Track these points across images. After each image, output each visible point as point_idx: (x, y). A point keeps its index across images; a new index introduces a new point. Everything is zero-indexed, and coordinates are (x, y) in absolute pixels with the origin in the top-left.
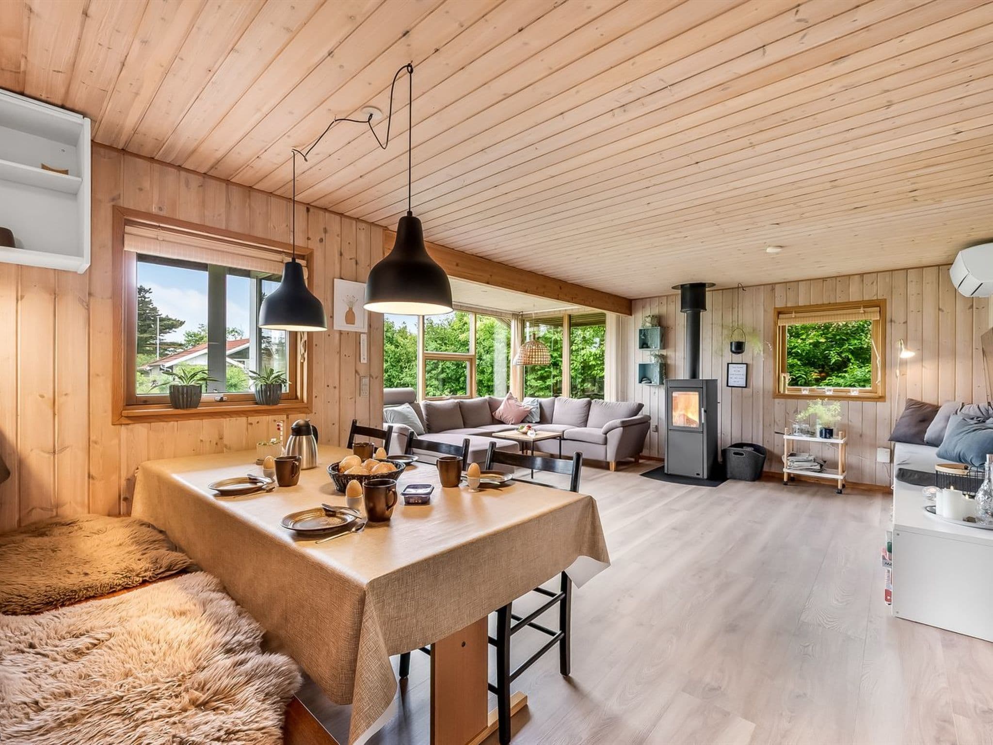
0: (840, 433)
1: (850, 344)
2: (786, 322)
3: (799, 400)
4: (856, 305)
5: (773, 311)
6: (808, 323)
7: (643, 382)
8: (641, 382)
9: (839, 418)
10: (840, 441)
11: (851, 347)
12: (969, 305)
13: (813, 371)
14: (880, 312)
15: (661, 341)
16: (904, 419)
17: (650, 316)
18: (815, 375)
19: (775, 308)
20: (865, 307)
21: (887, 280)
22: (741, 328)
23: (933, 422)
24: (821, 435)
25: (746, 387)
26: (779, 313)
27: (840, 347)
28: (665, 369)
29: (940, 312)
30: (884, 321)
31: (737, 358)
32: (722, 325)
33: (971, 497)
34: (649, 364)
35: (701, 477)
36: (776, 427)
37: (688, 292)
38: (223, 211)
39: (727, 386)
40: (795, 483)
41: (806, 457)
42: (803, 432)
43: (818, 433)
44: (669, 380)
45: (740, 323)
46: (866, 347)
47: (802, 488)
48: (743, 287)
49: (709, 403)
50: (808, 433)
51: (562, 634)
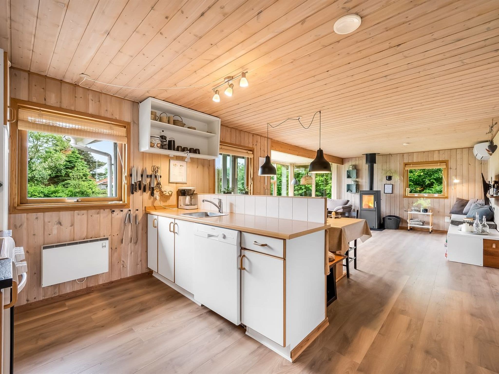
0: (430, 210)
1: (434, 176)
2: (408, 168)
3: (414, 199)
4: (436, 162)
5: (403, 164)
6: (416, 168)
7: (349, 192)
8: (347, 191)
9: (430, 205)
10: (430, 214)
11: (435, 177)
12: (480, 163)
13: (418, 187)
14: (446, 165)
15: (356, 175)
16: (455, 206)
17: (351, 165)
18: (418, 189)
19: (404, 163)
20: (440, 163)
21: (449, 153)
22: (390, 170)
23: (466, 207)
24: (423, 212)
25: (392, 193)
26: (406, 164)
27: (430, 177)
28: (358, 186)
29: (470, 165)
30: (448, 168)
31: (388, 182)
32: (382, 170)
33: (472, 226)
34: (351, 185)
35: (375, 228)
36: (404, 209)
37: (369, 157)
38: (235, 138)
39: (384, 193)
40: (412, 229)
41: (417, 220)
42: (415, 210)
43: (422, 211)
44: (360, 191)
45: (390, 168)
46: (441, 177)
47: (416, 232)
48: (391, 154)
49: (378, 200)
50: (417, 211)
51: (355, 258)
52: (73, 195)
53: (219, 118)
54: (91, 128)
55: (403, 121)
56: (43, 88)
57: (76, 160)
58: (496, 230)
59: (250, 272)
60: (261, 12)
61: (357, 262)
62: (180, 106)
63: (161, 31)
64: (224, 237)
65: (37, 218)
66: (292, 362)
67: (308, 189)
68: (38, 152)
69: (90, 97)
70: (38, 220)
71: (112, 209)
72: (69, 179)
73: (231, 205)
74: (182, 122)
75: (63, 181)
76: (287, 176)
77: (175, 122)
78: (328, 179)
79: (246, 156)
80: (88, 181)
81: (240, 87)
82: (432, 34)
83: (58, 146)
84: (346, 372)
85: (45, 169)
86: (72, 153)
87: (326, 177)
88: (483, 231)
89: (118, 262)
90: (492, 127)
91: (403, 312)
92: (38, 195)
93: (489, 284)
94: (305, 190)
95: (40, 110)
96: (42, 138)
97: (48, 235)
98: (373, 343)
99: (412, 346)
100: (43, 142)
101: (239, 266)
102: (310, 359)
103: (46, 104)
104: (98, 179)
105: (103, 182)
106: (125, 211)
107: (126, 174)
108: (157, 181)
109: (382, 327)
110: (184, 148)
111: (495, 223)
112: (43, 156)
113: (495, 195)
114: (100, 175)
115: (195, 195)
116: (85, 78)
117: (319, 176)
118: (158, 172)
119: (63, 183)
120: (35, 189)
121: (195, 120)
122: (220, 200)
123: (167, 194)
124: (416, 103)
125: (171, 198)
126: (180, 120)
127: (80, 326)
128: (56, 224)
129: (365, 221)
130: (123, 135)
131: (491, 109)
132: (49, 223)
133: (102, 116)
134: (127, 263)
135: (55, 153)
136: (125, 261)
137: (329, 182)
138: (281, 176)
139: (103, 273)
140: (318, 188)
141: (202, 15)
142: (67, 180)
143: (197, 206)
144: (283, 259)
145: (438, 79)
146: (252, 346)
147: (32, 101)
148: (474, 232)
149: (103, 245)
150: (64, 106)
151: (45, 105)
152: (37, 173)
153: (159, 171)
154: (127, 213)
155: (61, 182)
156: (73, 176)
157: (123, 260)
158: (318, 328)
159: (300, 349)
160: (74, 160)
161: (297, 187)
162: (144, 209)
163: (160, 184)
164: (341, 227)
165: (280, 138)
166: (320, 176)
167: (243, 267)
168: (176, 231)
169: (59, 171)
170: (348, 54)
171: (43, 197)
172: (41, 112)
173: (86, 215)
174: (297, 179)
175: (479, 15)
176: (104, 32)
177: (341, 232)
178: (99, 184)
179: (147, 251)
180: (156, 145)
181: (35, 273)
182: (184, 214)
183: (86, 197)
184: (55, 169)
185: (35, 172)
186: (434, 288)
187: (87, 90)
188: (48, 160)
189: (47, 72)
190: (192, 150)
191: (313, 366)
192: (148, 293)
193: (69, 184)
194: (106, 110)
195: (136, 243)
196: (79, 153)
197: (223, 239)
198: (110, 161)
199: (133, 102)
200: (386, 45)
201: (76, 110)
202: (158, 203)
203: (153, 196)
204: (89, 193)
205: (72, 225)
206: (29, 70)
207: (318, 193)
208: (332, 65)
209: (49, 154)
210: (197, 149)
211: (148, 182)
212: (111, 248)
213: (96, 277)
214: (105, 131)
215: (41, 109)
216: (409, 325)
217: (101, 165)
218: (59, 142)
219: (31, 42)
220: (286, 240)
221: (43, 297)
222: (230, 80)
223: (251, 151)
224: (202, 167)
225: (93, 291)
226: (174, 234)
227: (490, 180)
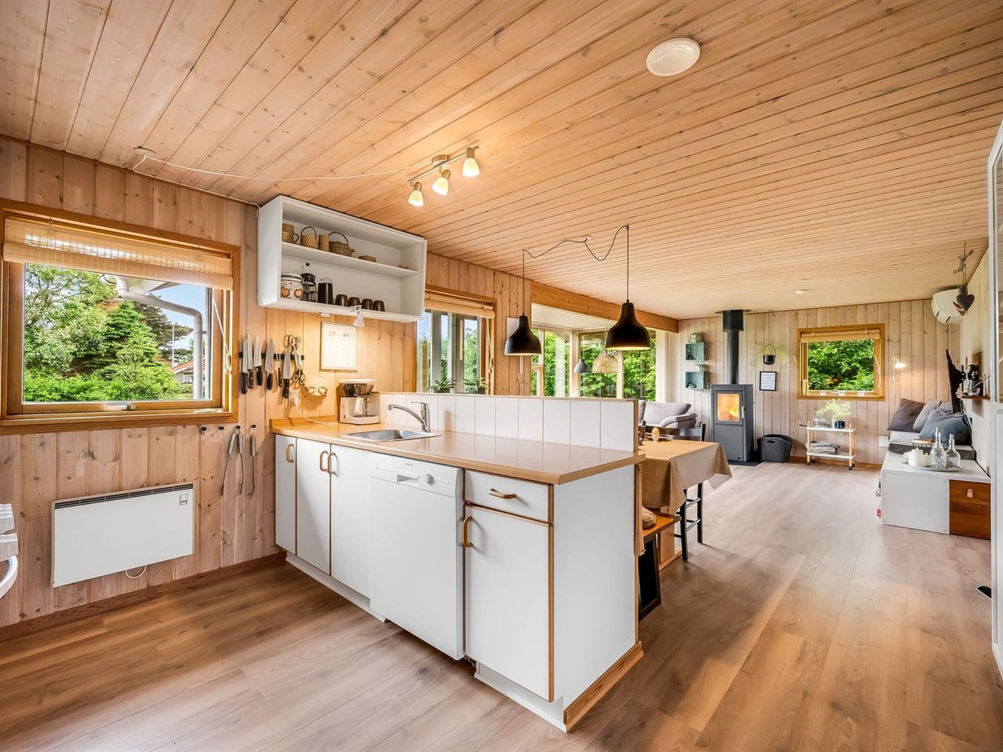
0: (850, 424)
1: (858, 356)
2: (807, 340)
3: (818, 401)
4: (861, 328)
5: (796, 331)
6: (823, 340)
7: (689, 387)
8: (687, 386)
9: (849, 413)
10: (850, 431)
11: (860, 358)
12: (946, 329)
13: (827, 378)
14: (880, 333)
15: (705, 354)
16: (897, 414)
17: (695, 333)
18: (829, 381)
19: (798, 329)
20: (868, 329)
21: (885, 309)
22: (771, 344)
23: (919, 416)
24: (836, 427)
25: (775, 390)
26: (802, 332)
27: (850, 358)
28: (708, 376)
29: (925, 334)
30: (883, 340)
31: (768, 368)
32: (755, 343)
33: (929, 454)
34: (695, 373)
35: (741, 460)
36: (800, 421)
37: (729, 317)
38: (457, 279)
39: (760, 389)
40: (816, 462)
41: (824, 443)
42: (821, 424)
43: (833, 425)
44: (713, 385)
45: (771, 341)
46: (871, 358)
47: (822, 467)
48: (772, 312)
49: (747, 404)
50: (825, 425)
51: (699, 520)
52: (123, 395)
53: (423, 239)
54: (158, 259)
55: (793, 247)
56: (57, 175)
57: (129, 323)
58: (974, 461)
59: (482, 552)
60: (501, 30)
61: (704, 529)
62: (344, 213)
63: (302, 64)
64: (431, 481)
65: (42, 444)
66: (565, 731)
67: (609, 382)
68: (48, 306)
69: (156, 195)
70: (44, 449)
71: (201, 424)
72: (114, 363)
73: (448, 416)
74: (348, 245)
75: (102, 365)
76: (566, 355)
77: (333, 247)
78: (648, 362)
79: (481, 315)
80: (153, 366)
81: (464, 177)
82: (838, 79)
83: (92, 293)
84: (676, 748)
85: (64, 341)
86: (122, 308)
87: (644, 358)
88: (950, 465)
89: (215, 534)
90: (964, 260)
91: (790, 627)
92: (48, 396)
93: (959, 568)
94: (601, 384)
95: (51, 220)
96: (56, 278)
97: (67, 480)
98: (730, 689)
99: (805, 694)
100: (59, 284)
101: (461, 540)
102: (603, 724)
103: (64, 209)
104: (175, 361)
105: (186, 368)
106: (229, 427)
107: (230, 353)
108: (296, 368)
109: (748, 658)
110: (352, 299)
111: (972, 448)
112: (61, 314)
113: (971, 394)
114: (179, 353)
115: (375, 395)
116: (146, 156)
117: (631, 356)
118: (299, 348)
119: (102, 370)
120: (42, 383)
121: (375, 242)
122: (425, 404)
123: (317, 394)
124: (816, 210)
125: (325, 401)
126: (344, 243)
127: (131, 667)
128: (83, 457)
129: (717, 446)
130: (224, 273)
131: (961, 224)
132: (67, 455)
133: (180, 233)
134: (233, 535)
135: (85, 308)
136: (228, 532)
137: (651, 368)
138: (554, 355)
139: (182, 557)
140: (630, 379)
141: (382, 34)
142: (110, 365)
143: (377, 417)
144: (548, 525)
145: (856, 165)
146: (486, 702)
147: (35, 203)
148: (933, 466)
149: (182, 500)
150: (102, 213)
151: (61, 210)
152: (47, 350)
153: (300, 346)
154: (231, 432)
155: (98, 368)
156: (124, 355)
157: (225, 530)
158: (621, 663)
159: (583, 707)
160: (124, 322)
161: (588, 378)
162: (268, 424)
163: (302, 374)
164: (668, 459)
165: (549, 279)
166: (633, 356)
167: (469, 542)
168: (333, 469)
169: (93, 345)
170: (678, 113)
171: (60, 400)
172: (54, 225)
173: (147, 438)
174: (586, 362)
175: (924, 45)
176: (184, 65)
177: (668, 467)
178: (177, 373)
179: (274, 512)
180: (292, 292)
181: (38, 559)
182: (351, 434)
183: (150, 399)
184: (86, 341)
185: (42, 347)
186: (854, 579)
187: (150, 180)
188: (70, 322)
189: (65, 143)
190: (368, 303)
191: (609, 740)
192: (276, 597)
193: (115, 372)
194: (190, 222)
195: (251, 494)
196: (137, 309)
197: (428, 484)
198: (199, 324)
199: (246, 205)
200: (752, 98)
201: (127, 221)
202: (297, 412)
203: (287, 397)
204: (155, 391)
205: (117, 458)
206: (27, 138)
207: (628, 390)
208: (646, 134)
209: (73, 310)
210: (379, 301)
211: (276, 369)
212: (200, 506)
213: (167, 565)
214: (186, 264)
215: (53, 218)
216: (801, 652)
217: (181, 333)
218: (93, 286)
219: (32, 84)
220: (553, 485)
221: (55, 607)
222: (444, 162)
223: (489, 304)
224: (389, 337)
225: (160, 593)
226: (328, 475)
227: (963, 363)
